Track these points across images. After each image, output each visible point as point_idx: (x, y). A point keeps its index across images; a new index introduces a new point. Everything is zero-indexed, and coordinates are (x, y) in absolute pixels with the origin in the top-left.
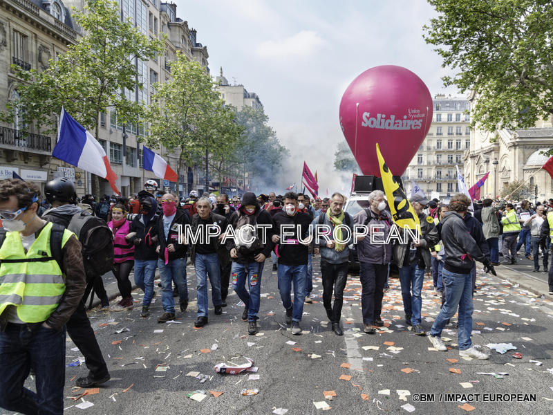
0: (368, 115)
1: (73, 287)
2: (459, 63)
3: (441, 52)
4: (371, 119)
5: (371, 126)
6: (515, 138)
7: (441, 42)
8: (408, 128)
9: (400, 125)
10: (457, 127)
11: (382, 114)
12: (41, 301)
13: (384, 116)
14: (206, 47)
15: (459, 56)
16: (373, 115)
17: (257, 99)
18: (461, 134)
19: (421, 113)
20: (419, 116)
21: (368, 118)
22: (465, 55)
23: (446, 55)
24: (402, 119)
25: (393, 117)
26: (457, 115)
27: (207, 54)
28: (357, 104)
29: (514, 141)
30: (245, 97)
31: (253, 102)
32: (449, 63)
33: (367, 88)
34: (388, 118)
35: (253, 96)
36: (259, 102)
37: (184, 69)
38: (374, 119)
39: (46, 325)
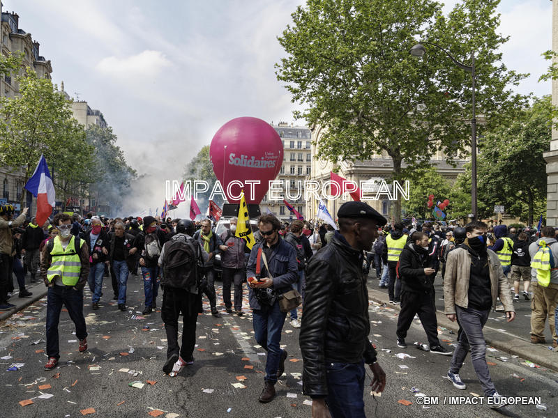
0: (234, 155)
1: (85, 268)
2: (306, 100)
3: (290, 89)
4: (236, 159)
5: (235, 164)
6: (351, 167)
7: (291, 80)
8: (265, 167)
9: (259, 164)
10: (299, 154)
11: (245, 155)
12: (72, 274)
13: (246, 157)
14: (49, 61)
15: (306, 93)
16: (238, 156)
17: (102, 117)
18: (302, 160)
19: (275, 155)
20: (273, 157)
21: (234, 158)
22: (312, 93)
23: (295, 92)
24: (260, 160)
25: (253, 158)
26: (298, 142)
27: (51, 68)
28: (225, 147)
29: (350, 169)
30: (88, 114)
31: (97, 120)
32: (297, 98)
33: (232, 134)
34: (249, 158)
35: (98, 113)
36: (103, 120)
37: (35, 86)
38: (238, 159)
39: (74, 288)
